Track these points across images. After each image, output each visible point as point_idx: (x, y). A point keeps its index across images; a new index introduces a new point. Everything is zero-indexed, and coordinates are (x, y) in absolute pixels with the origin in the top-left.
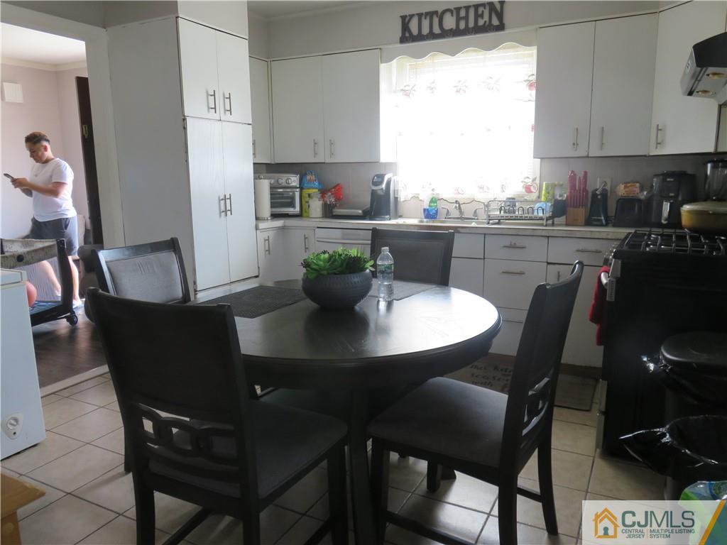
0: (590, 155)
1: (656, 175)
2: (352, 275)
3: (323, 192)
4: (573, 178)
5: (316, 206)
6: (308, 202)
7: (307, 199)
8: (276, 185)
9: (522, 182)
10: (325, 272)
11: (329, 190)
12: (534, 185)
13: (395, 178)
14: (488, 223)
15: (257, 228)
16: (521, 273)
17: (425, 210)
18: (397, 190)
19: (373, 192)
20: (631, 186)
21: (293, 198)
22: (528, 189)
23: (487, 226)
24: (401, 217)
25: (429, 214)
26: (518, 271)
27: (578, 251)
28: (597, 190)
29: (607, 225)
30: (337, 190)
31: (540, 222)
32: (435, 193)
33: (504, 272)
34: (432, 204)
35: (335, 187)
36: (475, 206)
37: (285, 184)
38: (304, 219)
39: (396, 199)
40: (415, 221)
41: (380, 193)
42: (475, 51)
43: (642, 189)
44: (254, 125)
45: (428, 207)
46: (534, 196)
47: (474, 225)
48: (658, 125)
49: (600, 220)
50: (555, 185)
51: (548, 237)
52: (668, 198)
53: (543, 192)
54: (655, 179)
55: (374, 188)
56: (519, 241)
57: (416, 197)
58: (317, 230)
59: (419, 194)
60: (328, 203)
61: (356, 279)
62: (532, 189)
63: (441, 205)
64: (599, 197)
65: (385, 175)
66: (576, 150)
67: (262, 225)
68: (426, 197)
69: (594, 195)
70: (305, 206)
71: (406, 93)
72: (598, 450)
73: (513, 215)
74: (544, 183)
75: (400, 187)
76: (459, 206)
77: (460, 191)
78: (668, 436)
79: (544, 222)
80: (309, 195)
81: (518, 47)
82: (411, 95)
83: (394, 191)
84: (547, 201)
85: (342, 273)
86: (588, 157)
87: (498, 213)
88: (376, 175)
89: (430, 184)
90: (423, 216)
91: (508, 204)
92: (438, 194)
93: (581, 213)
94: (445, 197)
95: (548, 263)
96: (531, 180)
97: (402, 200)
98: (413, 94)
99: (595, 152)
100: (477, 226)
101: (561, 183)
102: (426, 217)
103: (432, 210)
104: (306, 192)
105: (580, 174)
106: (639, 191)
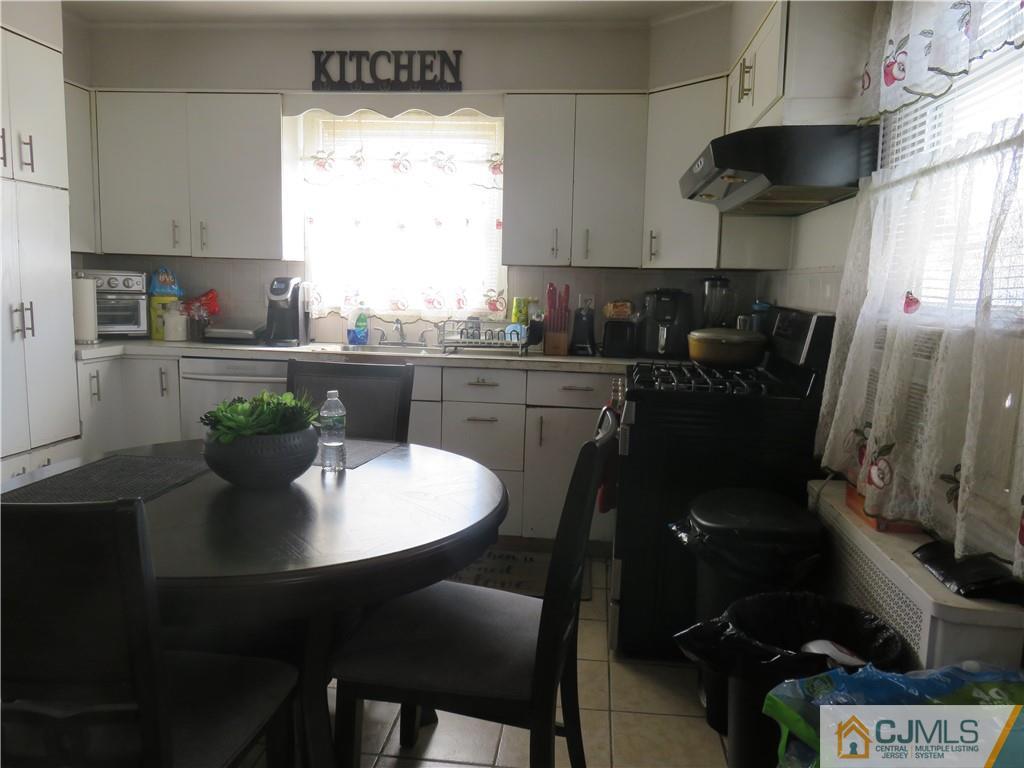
0: (573, 265)
1: (648, 293)
2: (292, 435)
3: (187, 301)
4: (552, 292)
5: (176, 323)
6: (161, 317)
7: (160, 312)
8: (106, 287)
9: (485, 296)
10: (248, 432)
11: (197, 299)
12: (501, 300)
13: (305, 283)
14: (444, 352)
15: (77, 358)
16: (493, 420)
17: (349, 331)
18: (308, 303)
19: (273, 305)
20: (622, 305)
21: (135, 309)
22: (492, 305)
23: (444, 356)
24: (313, 341)
25: (354, 338)
26: (488, 418)
27: (565, 389)
28: (581, 309)
29: (593, 355)
30: (210, 298)
31: (514, 350)
32: (364, 307)
33: (469, 420)
34: (361, 324)
35: (206, 295)
36: (421, 327)
37: (121, 287)
38: (155, 343)
39: (307, 315)
40: (336, 348)
41: (282, 304)
42: (420, 113)
43: (634, 310)
44: (72, 190)
45: (354, 328)
46: (500, 315)
47: (423, 354)
48: (651, 232)
49: (585, 349)
50: (529, 302)
51: (527, 371)
52: (664, 322)
53: (514, 311)
54: (648, 298)
55: (274, 298)
56: (489, 377)
57: (335, 313)
58: (181, 360)
59: (339, 308)
60: (197, 318)
61: (296, 440)
62: (498, 304)
63: (373, 325)
64: (584, 319)
65: (291, 279)
66: (556, 257)
67: (86, 353)
68: (350, 312)
69: (578, 316)
70: (156, 322)
71: (321, 163)
72: (612, 652)
73: (478, 340)
74: (515, 299)
75: (312, 297)
76: (401, 327)
77: (400, 306)
78: (731, 627)
79: (519, 350)
80: (164, 306)
81: (477, 115)
82: (327, 166)
83: (304, 302)
84: (519, 321)
85: (275, 432)
86: (570, 266)
87: (458, 337)
88: (277, 279)
89: (357, 295)
90: (347, 341)
91: (470, 325)
92: (368, 309)
93: (564, 339)
94: (378, 312)
95: (528, 406)
96: (496, 294)
97: (315, 316)
98: (330, 166)
99: (579, 261)
100: (428, 355)
101: (536, 299)
102: (351, 342)
103: (360, 332)
104: (157, 301)
105: (561, 289)
106: (629, 313)
